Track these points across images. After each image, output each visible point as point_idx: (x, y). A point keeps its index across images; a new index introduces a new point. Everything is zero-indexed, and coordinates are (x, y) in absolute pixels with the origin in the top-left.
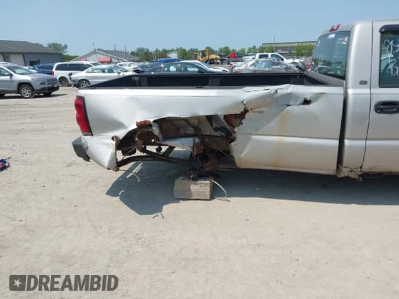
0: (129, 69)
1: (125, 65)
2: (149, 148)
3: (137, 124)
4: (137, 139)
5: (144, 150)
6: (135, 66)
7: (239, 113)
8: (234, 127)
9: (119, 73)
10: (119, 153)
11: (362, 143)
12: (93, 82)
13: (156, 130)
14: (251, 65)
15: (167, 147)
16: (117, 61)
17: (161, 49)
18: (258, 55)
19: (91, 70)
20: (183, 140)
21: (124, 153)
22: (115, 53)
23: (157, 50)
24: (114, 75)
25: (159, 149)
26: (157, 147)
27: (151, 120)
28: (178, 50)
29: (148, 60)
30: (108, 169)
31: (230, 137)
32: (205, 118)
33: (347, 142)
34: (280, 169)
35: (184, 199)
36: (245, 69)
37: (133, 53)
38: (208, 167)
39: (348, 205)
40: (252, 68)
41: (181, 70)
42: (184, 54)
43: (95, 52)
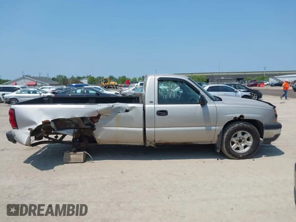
0: (48, 91)
1: (46, 88)
2: (50, 136)
3: (43, 122)
4: (42, 130)
5: (47, 137)
6: (54, 88)
7: (96, 116)
8: (94, 123)
9: (41, 94)
10: (33, 138)
11: (153, 129)
12: (20, 100)
13: (52, 125)
14: (133, 90)
15: (62, 135)
16: (40, 84)
17: (76, 77)
18: (139, 83)
19: (19, 92)
20: (68, 130)
21: (36, 139)
22: (40, 79)
23: (72, 77)
24: (37, 95)
25: (56, 137)
26: (55, 135)
27: (50, 120)
28: (88, 77)
29: (64, 84)
30: (26, 145)
31: (93, 128)
32: (80, 119)
33: (147, 129)
34: (119, 144)
35: (66, 163)
36: (128, 93)
37: (54, 79)
38: (83, 145)
39: (160, 161)
40: (133, 92)
41: (84, 93)
42: (92, 81)
43: (23, 78)
